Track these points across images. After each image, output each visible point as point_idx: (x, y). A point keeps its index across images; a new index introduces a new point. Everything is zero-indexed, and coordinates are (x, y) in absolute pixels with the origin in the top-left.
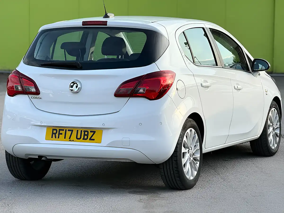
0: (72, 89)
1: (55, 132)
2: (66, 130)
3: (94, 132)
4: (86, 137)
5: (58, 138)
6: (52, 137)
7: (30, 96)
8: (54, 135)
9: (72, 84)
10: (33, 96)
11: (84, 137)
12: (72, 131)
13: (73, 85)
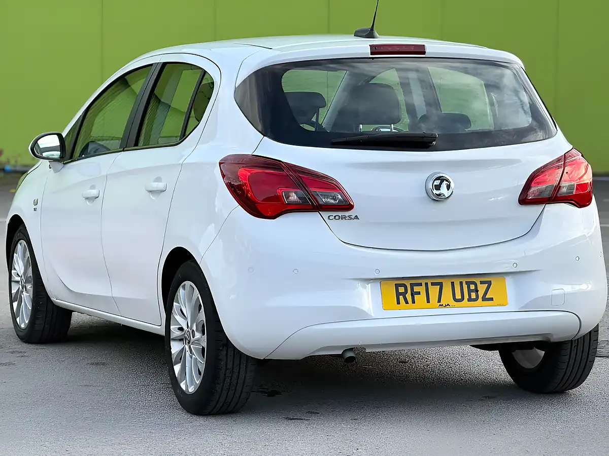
0: (438, 192)
1: (401, 290)
2: (426, 284)
3: (489, 283)
4: (473, 295)
5: (414, 302)
6: (398, 303)
7: (326, 214)
8: (401, 297)
9: (437, 182)
10: (334, 214)
11: (470, 295)
12: (441, 284)
13: (441, 183)
